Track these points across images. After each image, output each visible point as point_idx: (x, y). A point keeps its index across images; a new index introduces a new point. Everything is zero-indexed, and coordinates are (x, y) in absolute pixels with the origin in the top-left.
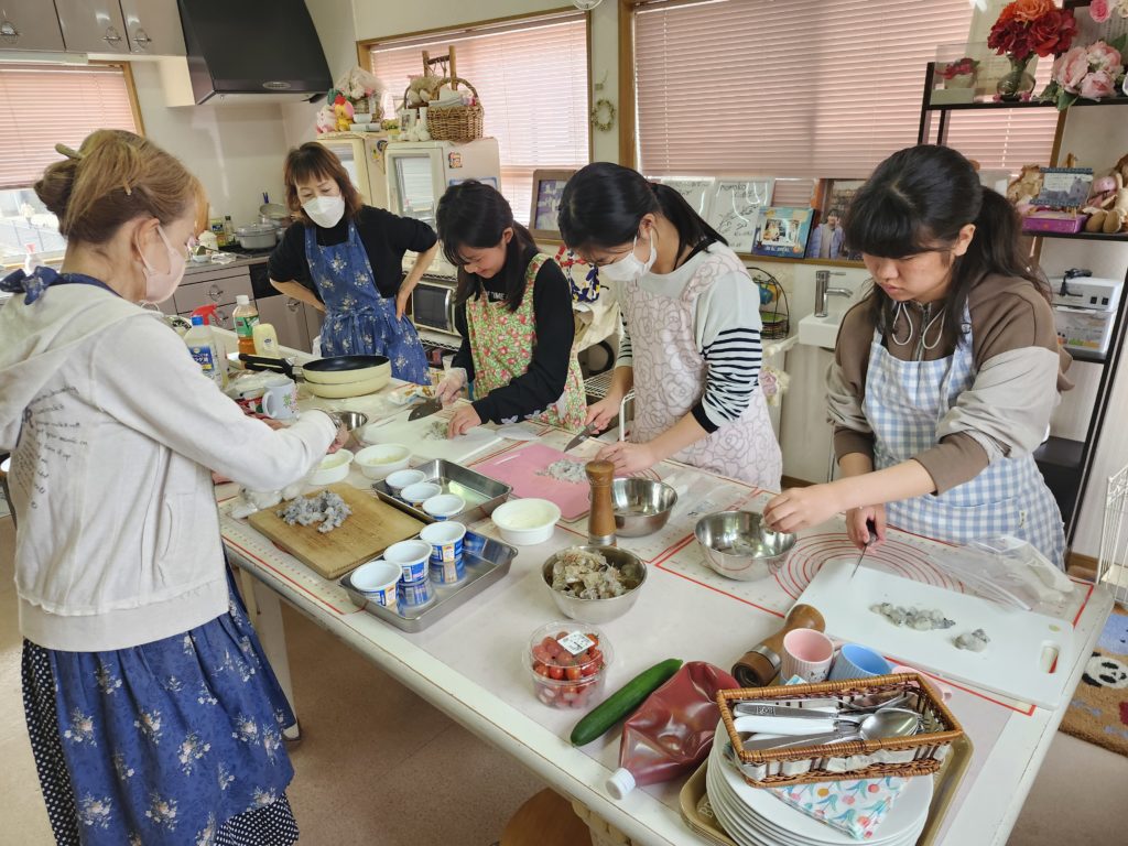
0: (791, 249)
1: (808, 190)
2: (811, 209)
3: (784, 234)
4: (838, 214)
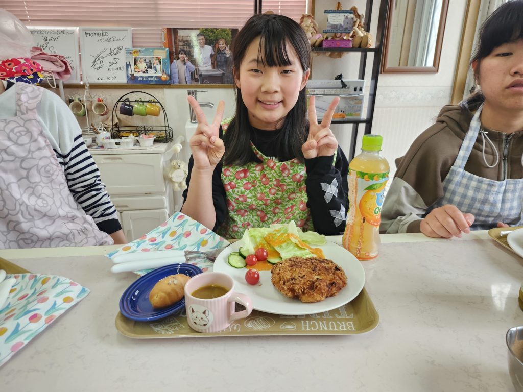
0: (159, 78)
1: (159, 36)
2: (167, 49)
3: (151, 68)
4: (186, 53)
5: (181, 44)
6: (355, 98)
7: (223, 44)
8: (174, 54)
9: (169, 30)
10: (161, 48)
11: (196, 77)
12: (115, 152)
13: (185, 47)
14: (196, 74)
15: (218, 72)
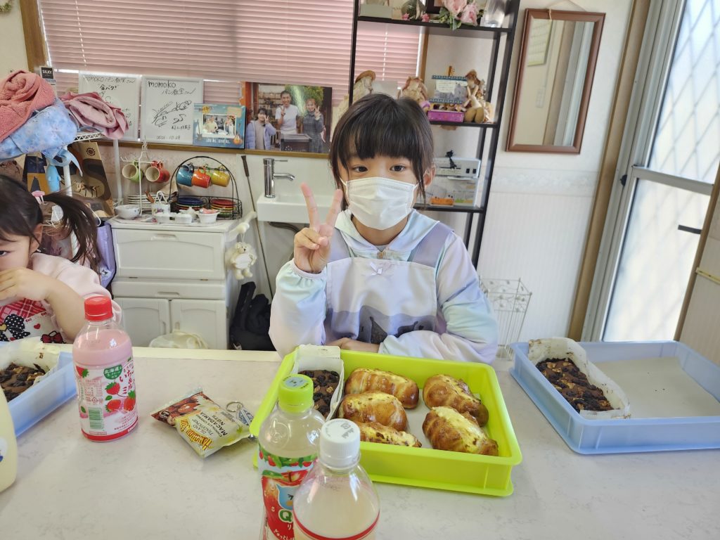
0: (231, 140)
1: (236, 91)
2: (244, 107)
3: (222, 128)
4: (266, 113)
5: (262, 101)
6: (467, 182)
7: (312, 105)
8: (253, 113)
9: (248, 84)
10: (237, 105)
11: (277, 142)
12: (169, 227)
13: (266, 106)
14: (278, 138)
15: (304, 138)
